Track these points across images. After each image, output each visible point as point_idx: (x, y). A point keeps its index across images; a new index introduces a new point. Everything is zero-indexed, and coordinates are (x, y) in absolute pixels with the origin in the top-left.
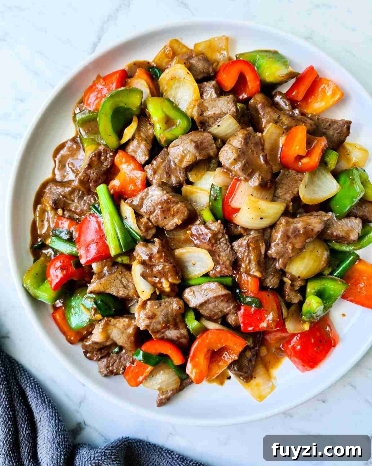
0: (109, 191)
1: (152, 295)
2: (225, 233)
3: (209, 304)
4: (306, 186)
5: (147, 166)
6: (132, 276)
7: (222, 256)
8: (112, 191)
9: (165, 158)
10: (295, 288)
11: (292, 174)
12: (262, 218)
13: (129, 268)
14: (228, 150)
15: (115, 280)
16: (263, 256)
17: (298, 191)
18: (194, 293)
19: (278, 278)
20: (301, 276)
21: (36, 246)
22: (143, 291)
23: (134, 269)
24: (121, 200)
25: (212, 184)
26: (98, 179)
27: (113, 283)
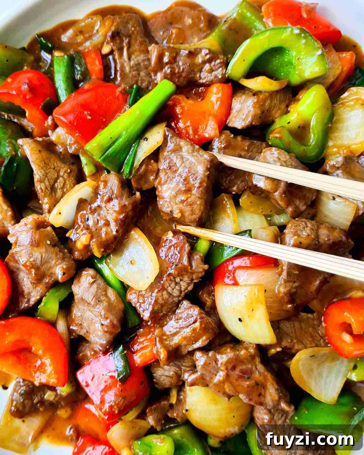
0: (169, 98)
1: (61, 228)
2: (195, 283)
3: (89, 310)
4: (313, 356)
5: (228, 132)
6: (72, 188)
7: (162, 295)
8: (171, 103)
9: (252, 151)
10: (170, 412)
11: (319, 330)
12: (240, 320)
13: (80, 178)
14: (308, 228)
15: (54, 169)
16: (190, 349)
17: (300, 350)
18: (93, 282)
19: (171, 384)
20: (188, 412)
21: (44, 42)
22: (60, 213)
23: (83, 187)
24: (165, 121)
25: (251, 230)
26: (177, 75)
27: (50, 169)
